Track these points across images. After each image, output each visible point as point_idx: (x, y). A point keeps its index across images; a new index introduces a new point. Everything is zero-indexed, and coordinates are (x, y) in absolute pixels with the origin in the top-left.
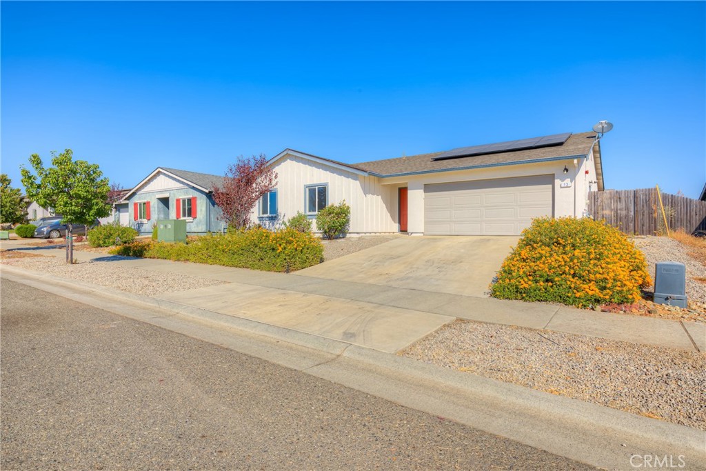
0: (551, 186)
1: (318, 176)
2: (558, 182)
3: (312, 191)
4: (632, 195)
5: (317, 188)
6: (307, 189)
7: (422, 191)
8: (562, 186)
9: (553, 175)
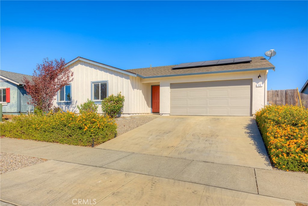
1: (101, 76)
3: (96, 86)
4: (284, 93)
5: (100, 83)
6: (93, 84)
7: (169, 87)
8: (257, 86)
9: (252, 79)
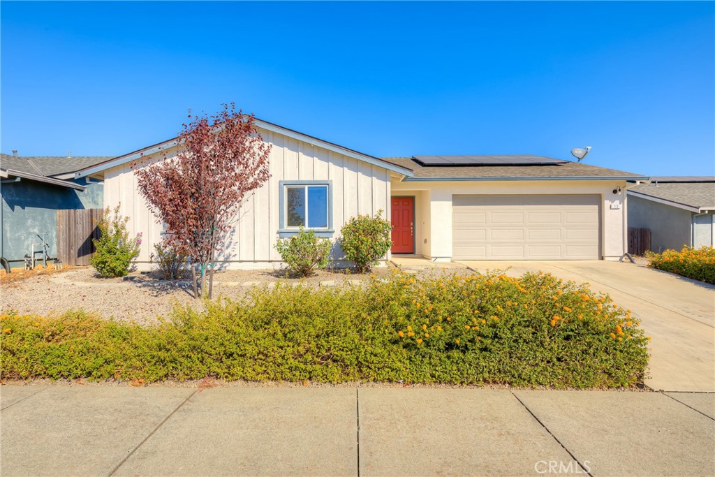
0: (597, 207)
2: (607, 203)
5: (306, 187)
6: (286, 187)
8: (613, 207)
9: (600, 195)
